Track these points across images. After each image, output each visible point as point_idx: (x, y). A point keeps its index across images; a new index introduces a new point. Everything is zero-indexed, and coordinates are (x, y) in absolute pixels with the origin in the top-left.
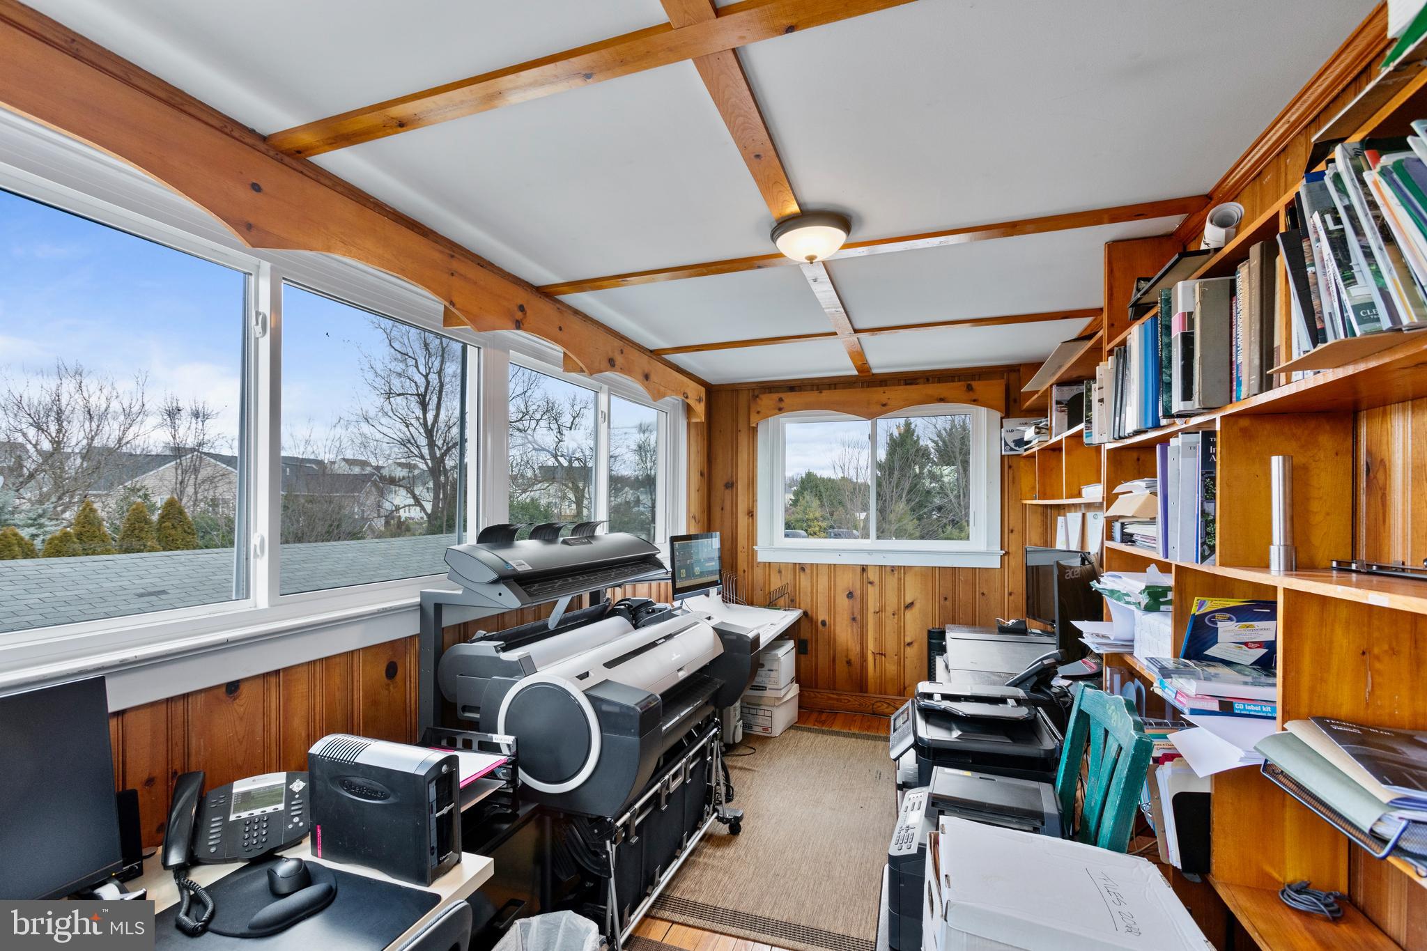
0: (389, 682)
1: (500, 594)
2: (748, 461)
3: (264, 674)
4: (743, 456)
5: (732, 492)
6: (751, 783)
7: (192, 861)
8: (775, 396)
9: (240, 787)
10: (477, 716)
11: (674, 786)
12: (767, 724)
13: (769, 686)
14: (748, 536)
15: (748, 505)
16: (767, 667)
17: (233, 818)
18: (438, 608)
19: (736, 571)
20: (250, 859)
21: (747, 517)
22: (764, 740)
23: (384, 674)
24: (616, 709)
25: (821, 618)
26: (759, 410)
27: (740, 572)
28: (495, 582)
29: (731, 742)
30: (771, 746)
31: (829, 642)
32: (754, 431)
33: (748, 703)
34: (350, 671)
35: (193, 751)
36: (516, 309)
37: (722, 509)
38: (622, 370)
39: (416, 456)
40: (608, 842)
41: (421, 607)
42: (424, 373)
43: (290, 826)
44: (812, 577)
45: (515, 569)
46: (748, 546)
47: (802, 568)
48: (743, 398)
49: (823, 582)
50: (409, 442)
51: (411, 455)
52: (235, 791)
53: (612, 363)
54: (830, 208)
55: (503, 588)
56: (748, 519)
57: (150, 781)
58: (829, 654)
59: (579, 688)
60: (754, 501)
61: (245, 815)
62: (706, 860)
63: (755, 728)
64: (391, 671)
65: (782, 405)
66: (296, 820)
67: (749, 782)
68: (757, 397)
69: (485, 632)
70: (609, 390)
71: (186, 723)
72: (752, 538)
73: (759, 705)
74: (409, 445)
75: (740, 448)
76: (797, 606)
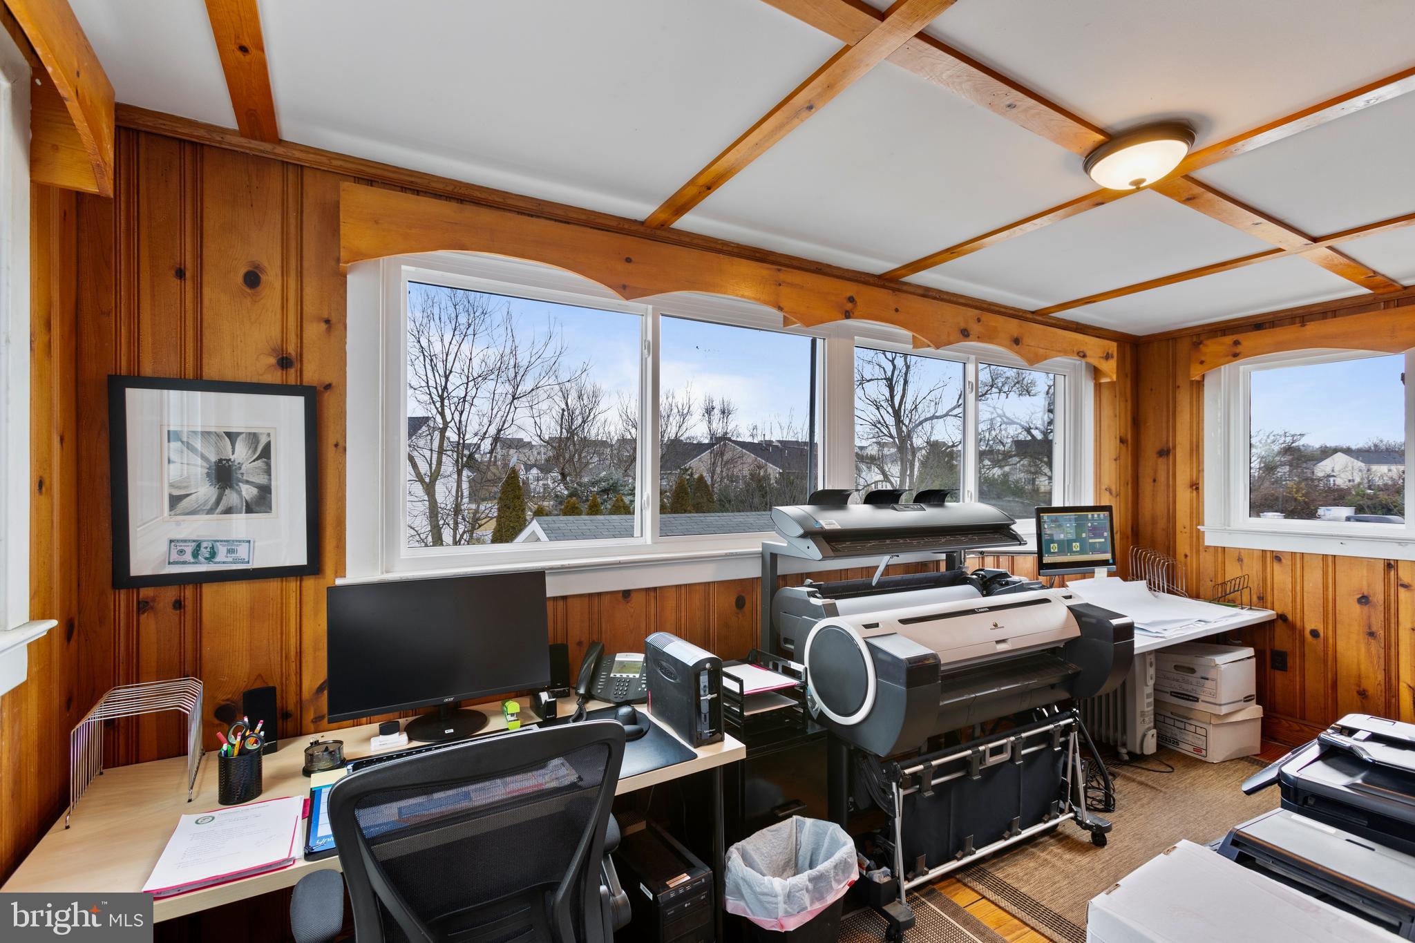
0: (738, 611)
1: (808, 548)
2: (1191, 423)
3: (646, 589)
4: (1184, 418)
5: (1168, 460)
6: (1149, 803)
7: (588, 697)
8: (1229, 339)
9: (620, 657)
10: (792, 647)
11: (992, 761)
12: (1201, 744)
13: (1202, 698)
14: (1191, 513)
15: (1191, 475)
16: (1198, 674)
17: (612, 675)
18: (774, 556)
19: (1174, 556)
20: (617, 703)
21: (1189, 490)
22: (1195, 762)
23: (734, 604)
24: (889, 659)
25: (1309, 627)
26: (1203, 359)
27: (1180, 557)
28: (804, 536)
29: (1138, 752)
30: (1201, 771)
31: (1325, 661)
32: (1199, 385)
33: (1172, 713)
34: (707, 597)
35: (603, 630)
36: (845, 301)
37: (1154, 481)
38: (980, 338)
39: (886, 435)
40: (894, 784)
41: (762, 555)
42: (891, 359)
43: (640, 689)
44: (1293, 571)
45: (822, 528)
46: (1191, 525)
47: (1277, 557)
48: (1184, 346)
49: (1313, 579)
50: (880, 423)
51: (881, 434)
52: (616, 659)
53: (965, 334)
54: (1161, 118)
55: (810, 543)
56: (1192, 492)
57: (580, 643)
58: (1325, 677)
59: (860, 635)
60: (1200, 470)
61: (618, 675)
62: (1048, 857)
63: (1182, 745)
64: (740, 603)
65: (1239, 349)
66: (644, 686)
67: (1145, 801)
68: (1201, 343)
69: (811, 581)
70: (976, 359)
71: (600, 612)
72: (1197, 515)
73: (1190, 719)
74: (879, 426)
75: (1179, 409)
76: (1269, 605)
